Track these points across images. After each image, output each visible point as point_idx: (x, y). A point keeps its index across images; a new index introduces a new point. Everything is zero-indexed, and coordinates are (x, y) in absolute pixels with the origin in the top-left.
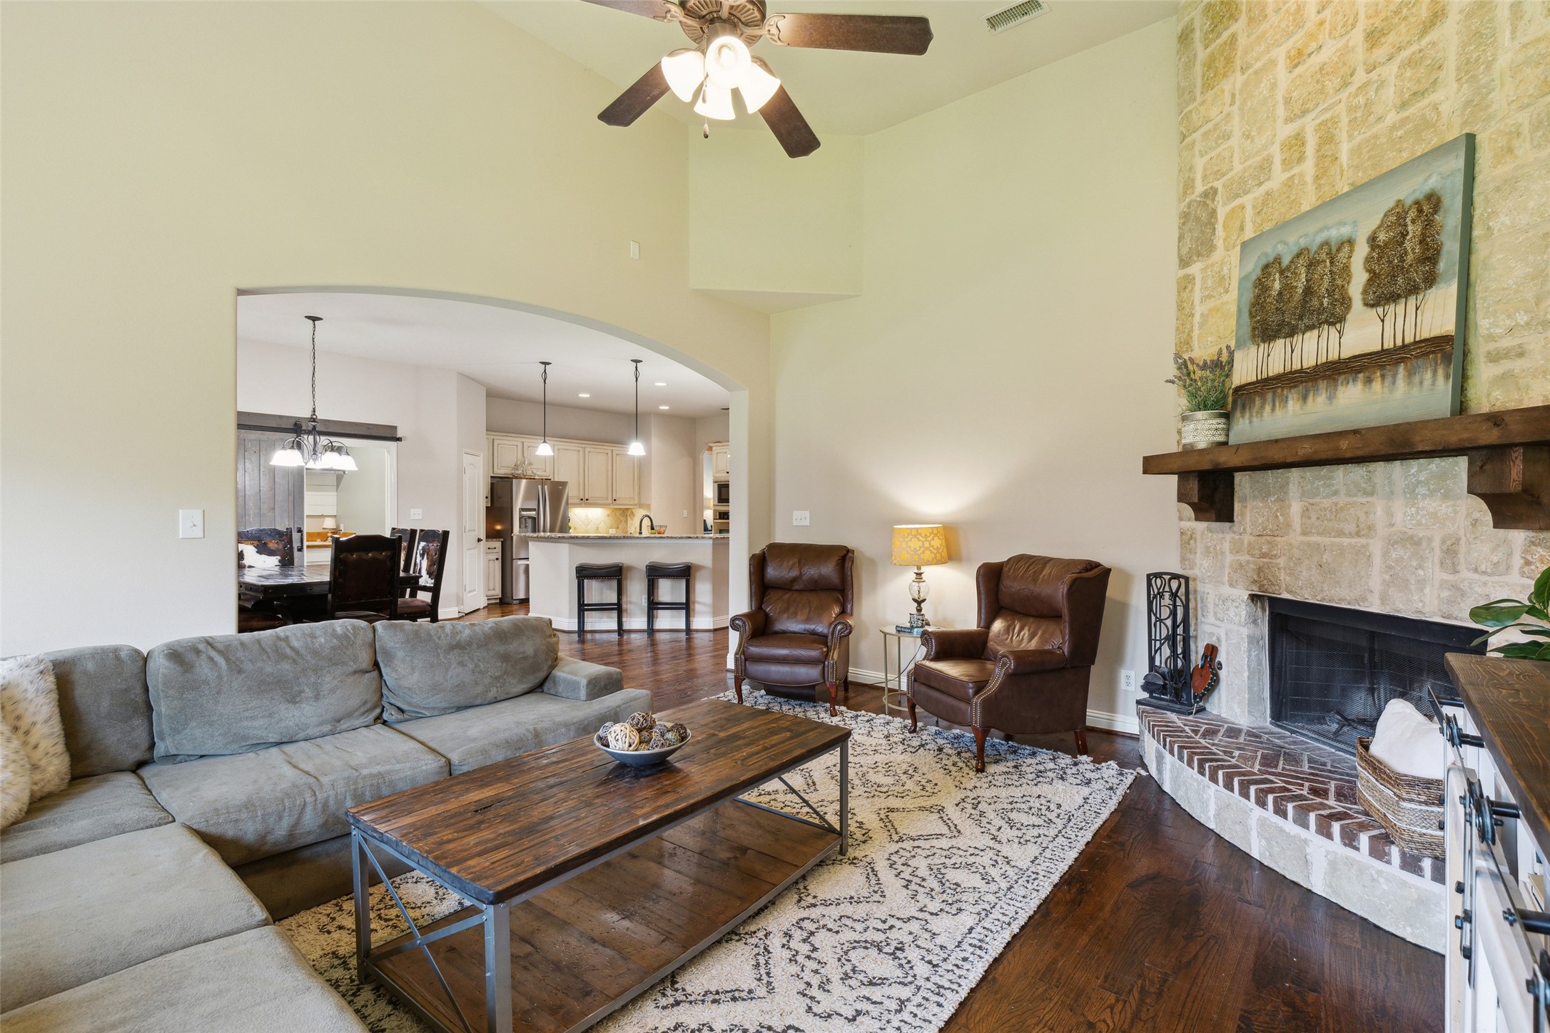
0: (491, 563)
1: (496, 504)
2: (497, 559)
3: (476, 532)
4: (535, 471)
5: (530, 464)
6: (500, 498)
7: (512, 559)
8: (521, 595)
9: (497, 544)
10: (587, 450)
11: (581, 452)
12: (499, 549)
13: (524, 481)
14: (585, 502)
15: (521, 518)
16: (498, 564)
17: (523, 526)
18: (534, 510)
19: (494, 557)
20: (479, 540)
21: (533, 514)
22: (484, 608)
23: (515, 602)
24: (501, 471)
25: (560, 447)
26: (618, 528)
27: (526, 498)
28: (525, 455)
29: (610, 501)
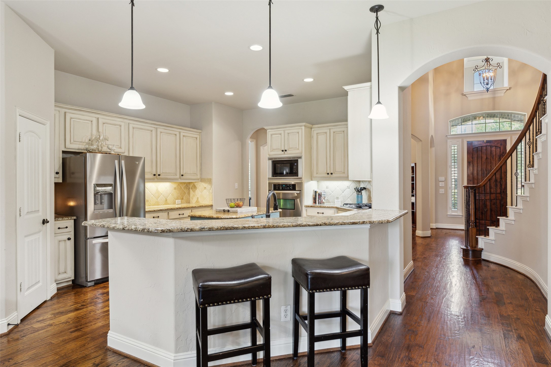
0: (62, 244)
1: (68, 180)
2: (69, 239)
3: (40, 213)
4: (110, 147)
5: (106, 139)
6: (73, 173)
7: (86, 239)
8: (98, 276)
9: (69, 223)
10: (159, 130)
11: (154, 132)
12: (71, 229)
13: (99, 156)
14: (157, 177)
15: (96, 194)
16: (71, 244)
17: (98, 202)
18: (110, 185)
19: (66, 237)
20: (45, 222)
21: (109, 189)
22: (52, 298)
23: (89, 284)
24: (73, 147)
25: (135, 126)
26: (182, 199)
27: (102, 173)
28: (100, 130)
29: (178, 176)
